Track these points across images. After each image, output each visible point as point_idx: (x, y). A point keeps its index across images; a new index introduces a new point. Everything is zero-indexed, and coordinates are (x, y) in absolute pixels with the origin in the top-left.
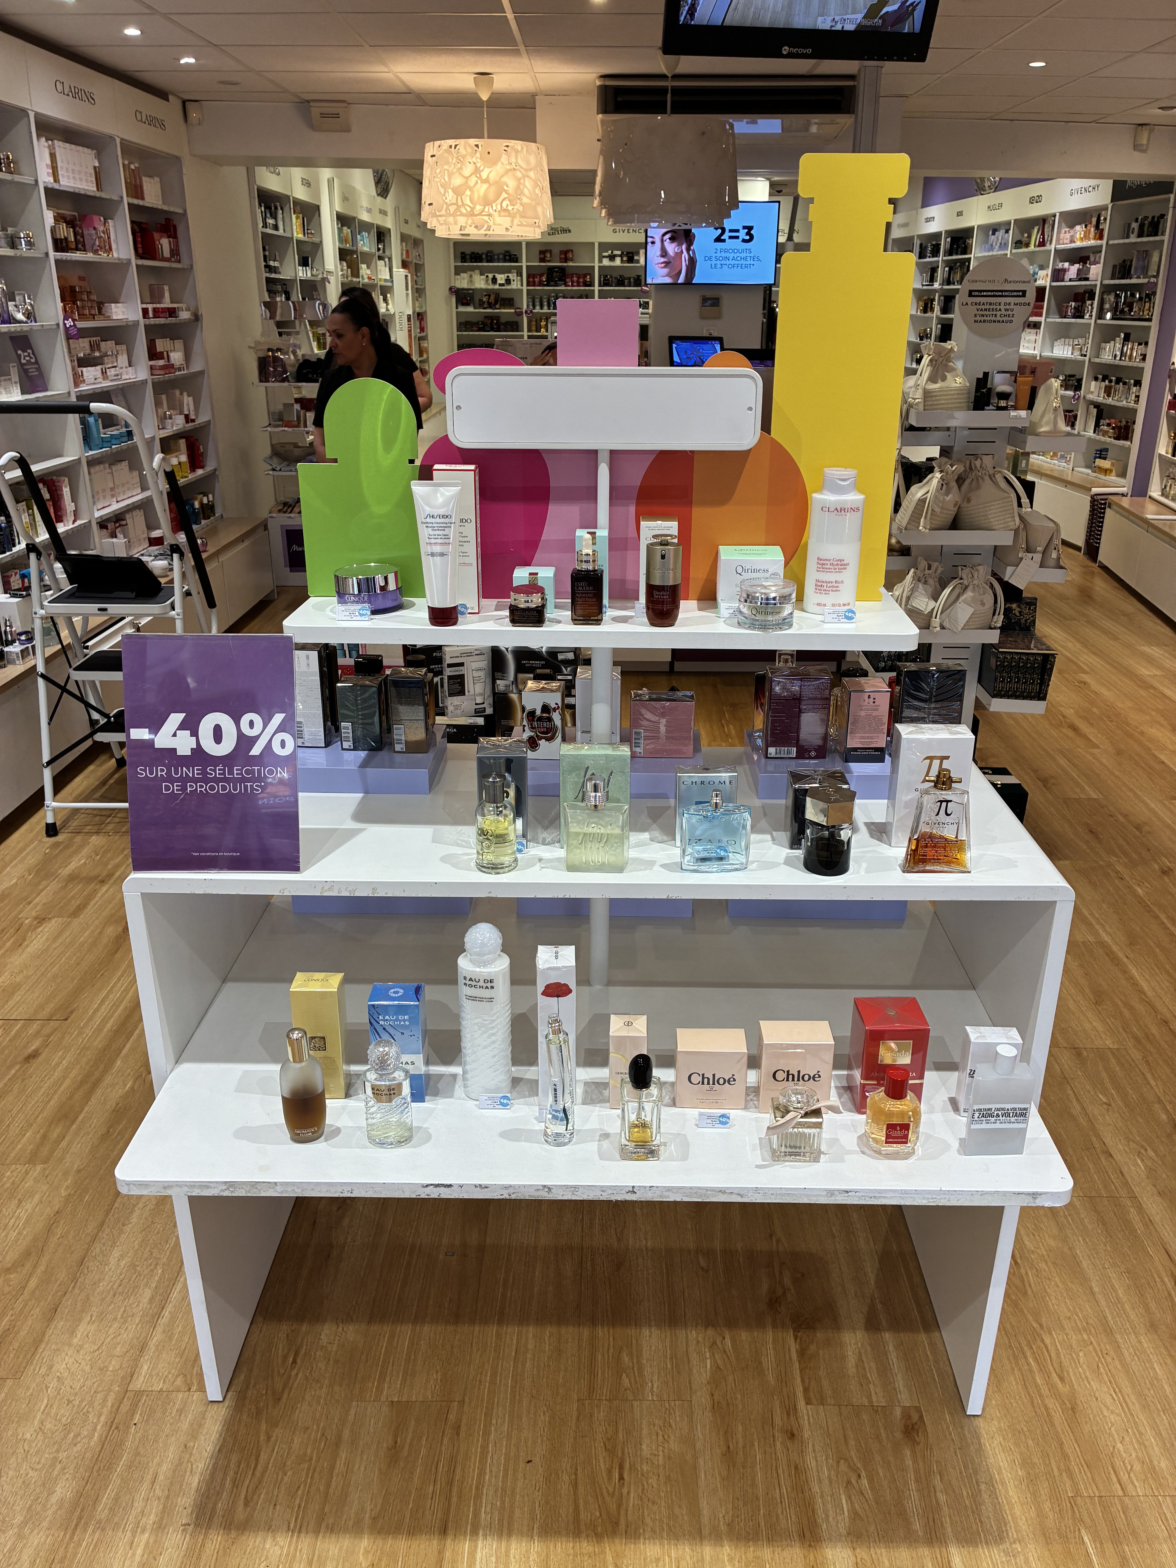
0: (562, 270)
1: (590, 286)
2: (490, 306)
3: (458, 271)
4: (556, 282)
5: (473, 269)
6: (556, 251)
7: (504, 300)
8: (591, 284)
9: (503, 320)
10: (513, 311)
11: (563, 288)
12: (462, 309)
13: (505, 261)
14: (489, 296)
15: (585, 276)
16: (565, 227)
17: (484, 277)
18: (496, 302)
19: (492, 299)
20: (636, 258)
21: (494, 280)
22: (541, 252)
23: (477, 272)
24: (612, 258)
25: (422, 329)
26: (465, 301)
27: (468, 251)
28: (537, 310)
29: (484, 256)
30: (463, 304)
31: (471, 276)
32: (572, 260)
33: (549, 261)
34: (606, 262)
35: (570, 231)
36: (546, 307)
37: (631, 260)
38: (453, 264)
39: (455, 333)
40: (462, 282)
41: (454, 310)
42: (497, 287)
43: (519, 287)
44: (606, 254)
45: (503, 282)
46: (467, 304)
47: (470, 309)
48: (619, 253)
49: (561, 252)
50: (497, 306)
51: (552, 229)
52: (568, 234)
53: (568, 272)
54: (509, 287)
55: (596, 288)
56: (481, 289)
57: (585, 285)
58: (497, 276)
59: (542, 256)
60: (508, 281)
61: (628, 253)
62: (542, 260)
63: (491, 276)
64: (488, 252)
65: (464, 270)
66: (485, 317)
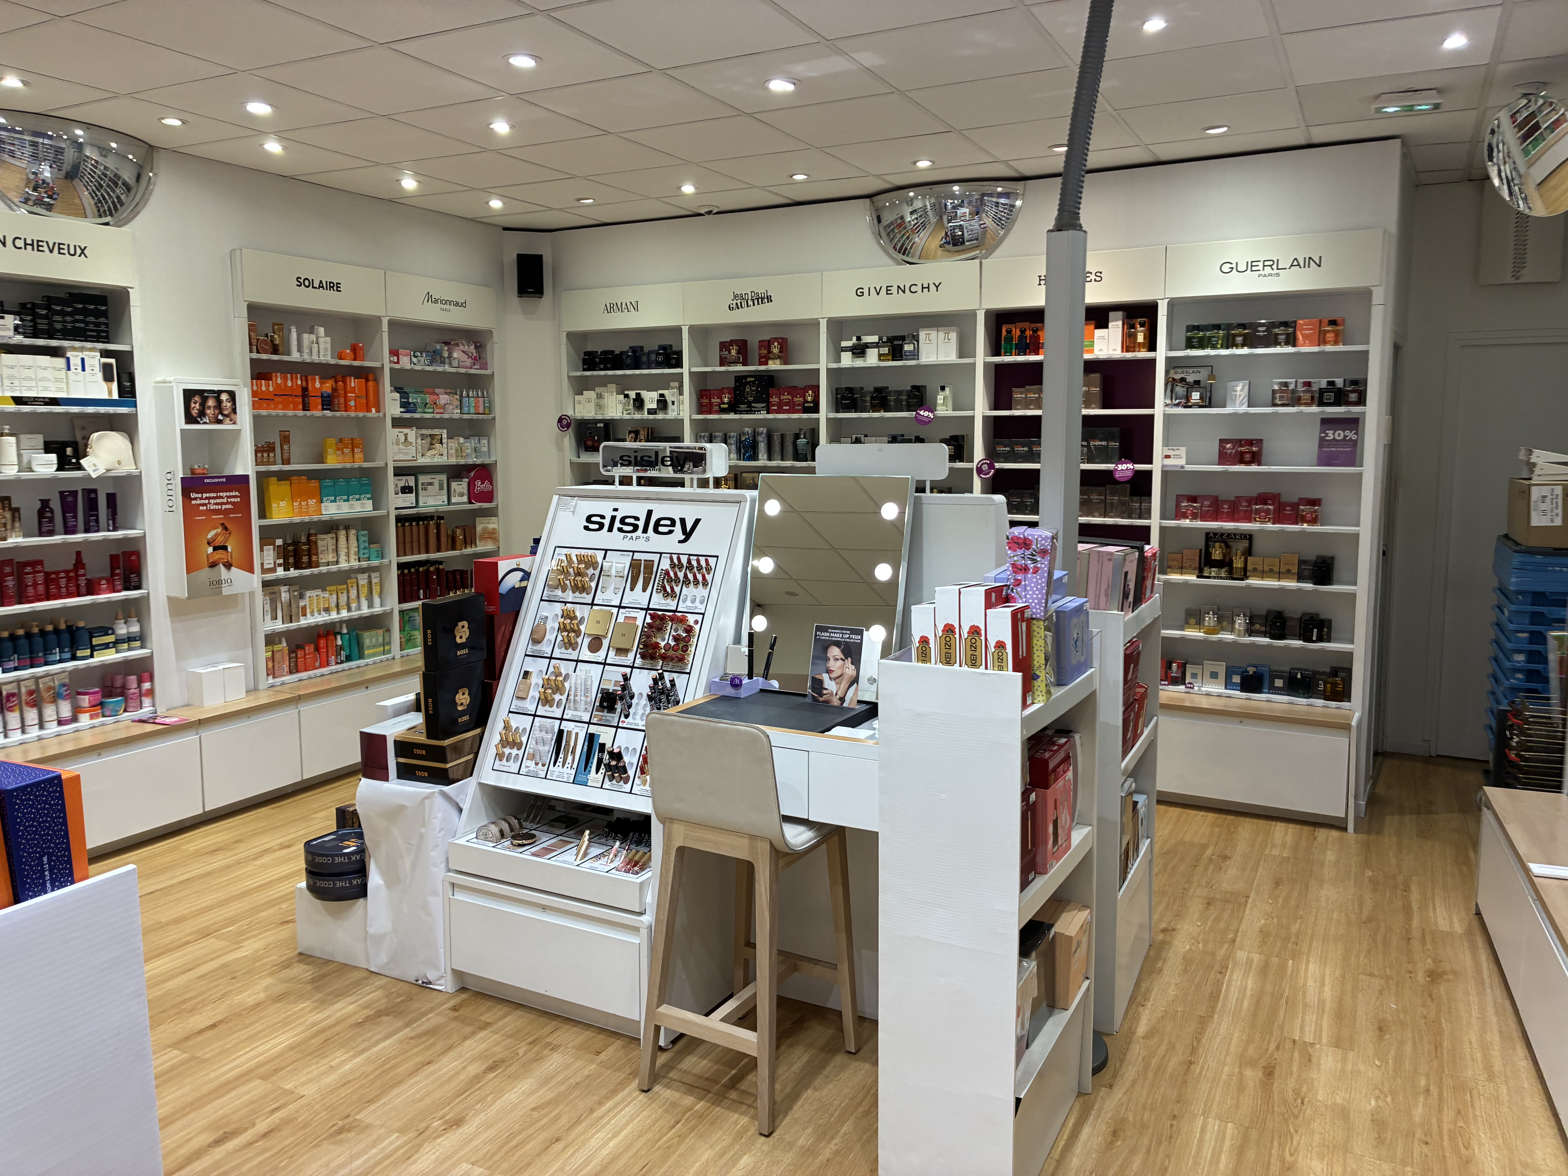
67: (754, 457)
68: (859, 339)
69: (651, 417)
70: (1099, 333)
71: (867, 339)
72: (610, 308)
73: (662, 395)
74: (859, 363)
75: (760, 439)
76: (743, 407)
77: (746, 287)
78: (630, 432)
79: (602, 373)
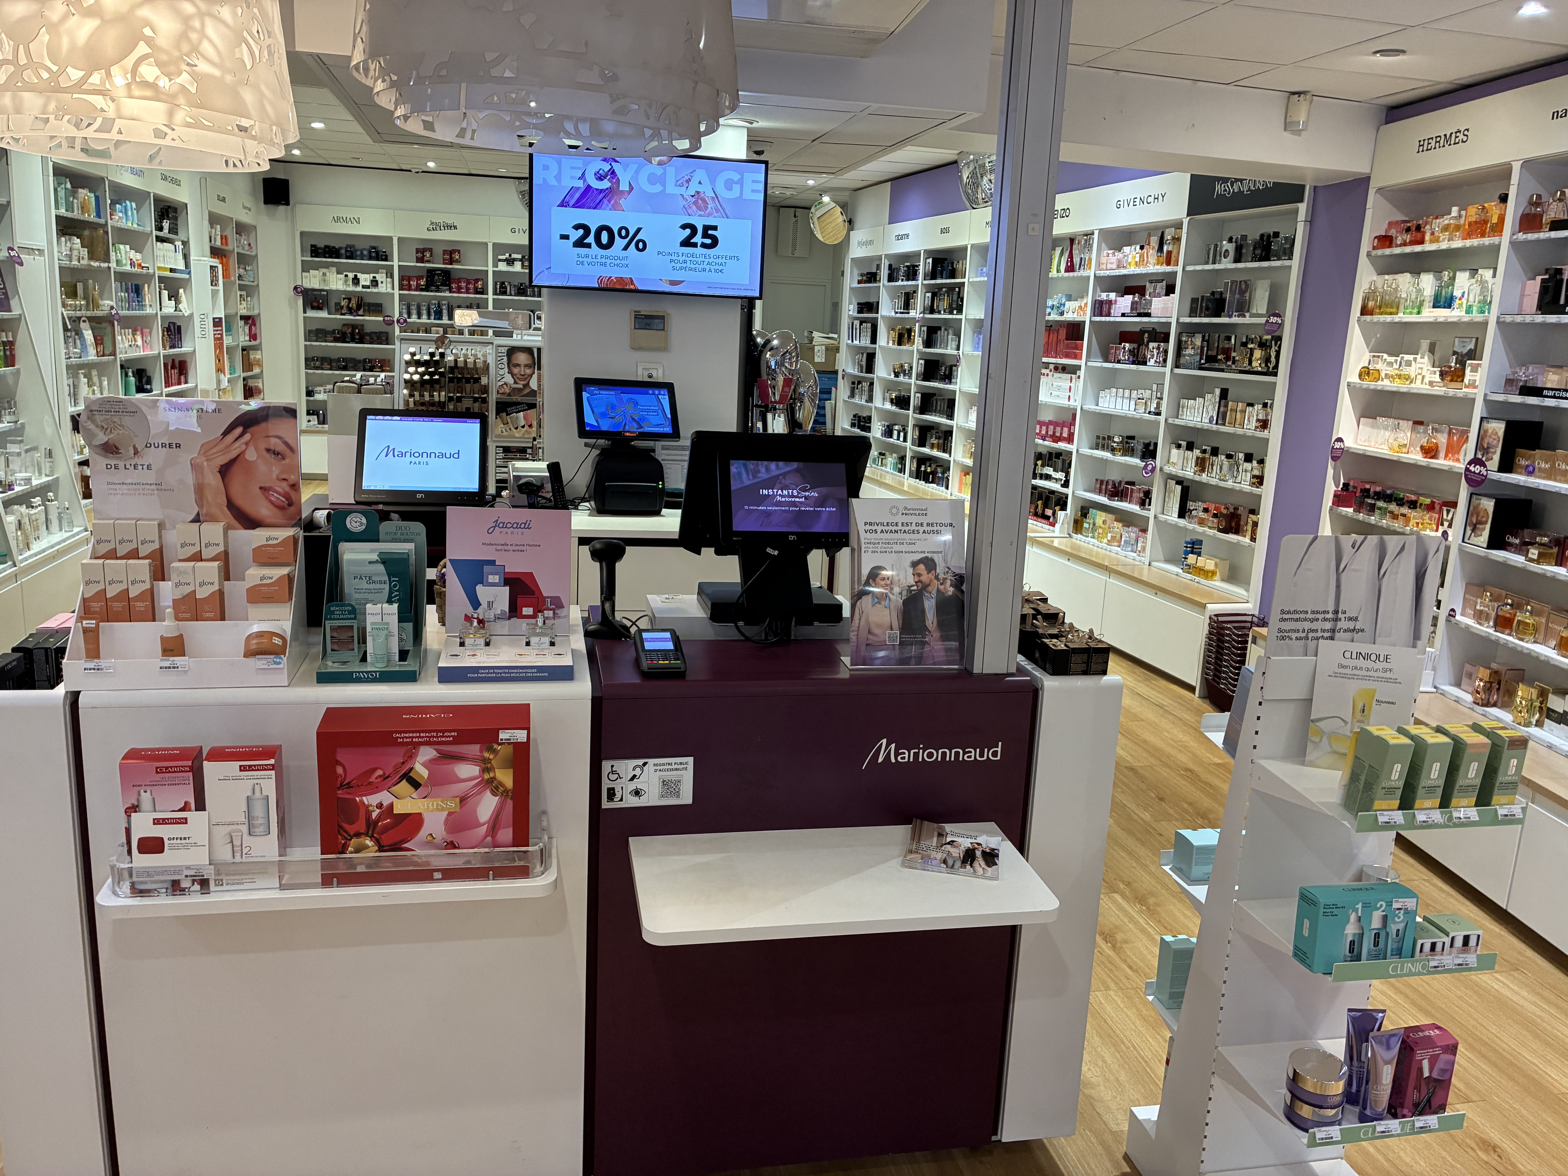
0: (446, 273)
1: (482, 293)
2: (350, 311)
3: (306, 267)
4: (437, 287)
5: (327, 266)
6: (439, 251)
7: (369, 305)
8: (484, 291)
9: (368, 329)
10: (381, 319)
11: (447, 294)
12: (311, 314)
13: (370, 258)
14: (350, 300)
15: (477, 281)
16: (450, 222)
17: (342, 276)
18: (359, 307)
19: (353, 304)
21: (356, 281)
22: (418, 251)
23: (334, 269)
24: (510, 262)
25: (253, 337)
26: (315, 304)
27: (321, 244)
28: (414, 319)
29: (343, 251)
30: (313, 308)
31: (324, 274)
32: (458, 262)
33: (429, 262)
34: (503, 267)
35: (455, 228)
36: (425, 317)
38: (299, 258)
39: (302, 343)
40: (313, 281)
41: (301, 315)
42: (359, 289)
43: (390, 290)
44: (503, 257)
45: (368, 283)
46: (319, 308)
47: (323, 314)
48: (519, 256)
49: (445, 252)
50: (361, 312)
51: (432, 224)
52: (453, 231)
53: (454, 276)
54: (374, 290)
55: (490, 296)
56: (338, 291)
57: (476, 292)
58: (359, 275)
59: (420, 255)
60: (375, 283)
62: (420, 260)
63: (351, 275)
64: (348, 246)
65: (315, 266)
66: (344, 325)
67: (440, 318)
68: (510, 255)
69: (364, 290)
71: (514, 256)
72: (337, 220)
73: (374, 277)
74: (510, 269)
75: (444, 307)
76: (433, 288)
77: (440, 219)
78: (344, 299)
79: (324, 260)
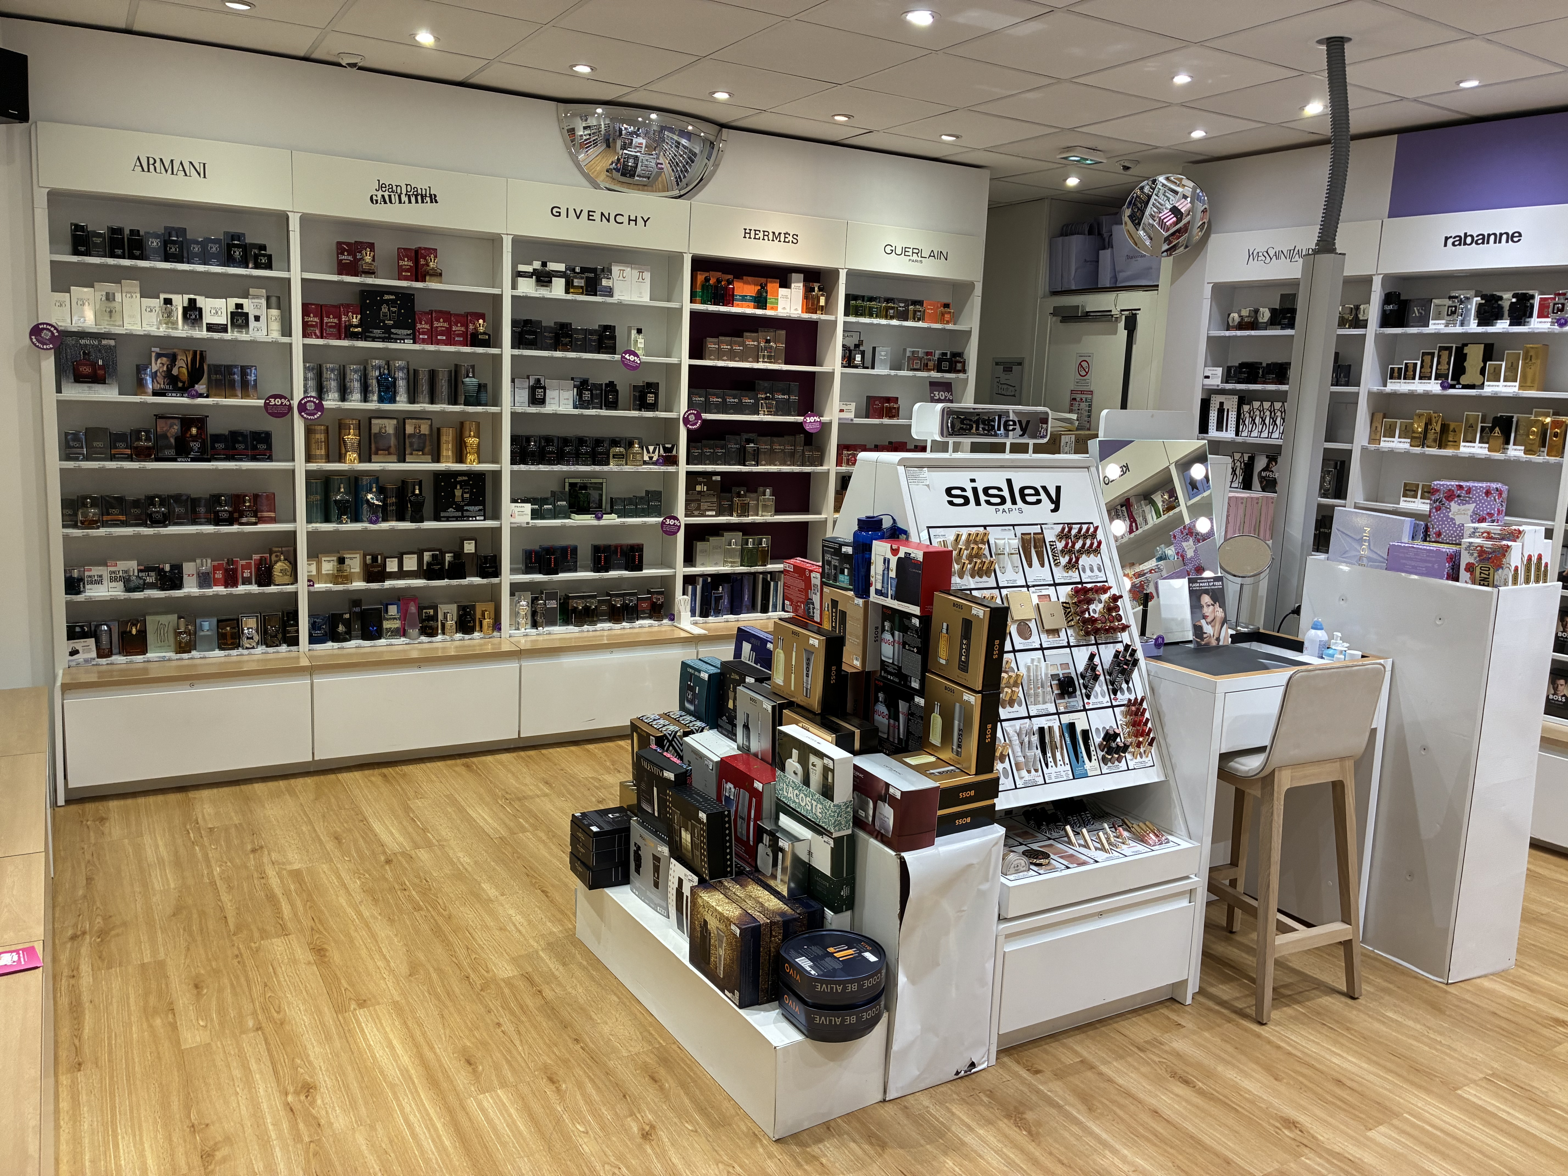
0: (406, 299)
1: (486, 344)
2: (175, 384)
3: (62, 279)
4: (387, 329)
5: (117, 276)
6: (386, 248)
7: (216, 369)
8: (491, 340)
9: (214, 427)
10: (261, 402)
11: (408, 345)
12: (76, 393)
13: (229, 261)
14: (173, 358)
15: (475, 317)
16: (421, 185)
17: (156, 303)
18: (195, 376)
19: (181, 368)
20: (604, 282)
21: (192, 313)
22: (341, 248)
23: (132, 285)
24: (543, 278)
26: (86, 370)
27: (99, 224)
28: (331, 402)
29: (154, 243)
30: (79, 379)
31: (110, 297)
32: (437, 275)
33: (370, 273)
34: (527, 287)
35: (433, 199)
36: (357, 396)
37: (592, 287)
39: (54, 464)
40: (79, 312)
41: (51, 397)
42: (204, 334)
43: (275, 335)
44: (529, 269)
45: (222, 320)
46: (97, 378)
47: (107, 394)
48: (561, 267)
49: (403, 253)
50: (201, 387)
51: (381, 187)
52: (429, 206)
53: (420, 305)
54: (243, 336)
55: (507, 351)
56: (149, 339)
57: (475, 340)
58: (202, 302)
59: (346, 258)
60: (239, 318)
61: (584, 270)
62: (343, 269)
63: (179, 301)
64: (169, 231)
65: (88, 278)
66: (159, 417)
67: (393, 400)
68: (544, 264)
69: (216, 336)
70: (782, 291)
71: (552, 266)
72: (148, 165)
73: (239, 306)
74: (543, 292)
75: (400, 375)
76: (377, 332)
77: (399, 177)
78: (159, 356)
